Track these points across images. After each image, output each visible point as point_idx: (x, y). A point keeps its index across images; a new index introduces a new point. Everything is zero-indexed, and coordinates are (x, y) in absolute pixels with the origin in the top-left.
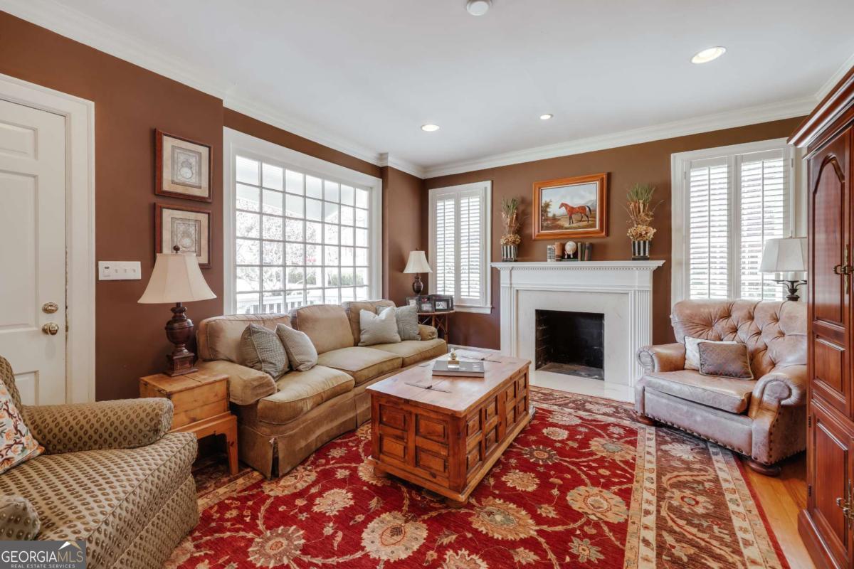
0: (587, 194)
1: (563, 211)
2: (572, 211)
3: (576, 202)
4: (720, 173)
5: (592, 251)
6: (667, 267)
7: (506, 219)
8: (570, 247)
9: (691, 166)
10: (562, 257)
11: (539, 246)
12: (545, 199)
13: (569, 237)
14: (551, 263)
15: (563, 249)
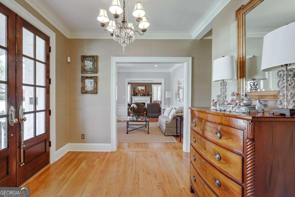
0: (143, 88)
1: (140, 90)
2: (142, 90)
3: (142, 89)
4: (156, 87)
5: (144, 95)
6: (152, 97)
7: (132, 91)
8: (142, 94)
9: (154, 86)
10: (141, 96)
11: (138, 94)
12: (138, 88)
13: (141, 93)
14: (139, 96)
15: (141, 95)
